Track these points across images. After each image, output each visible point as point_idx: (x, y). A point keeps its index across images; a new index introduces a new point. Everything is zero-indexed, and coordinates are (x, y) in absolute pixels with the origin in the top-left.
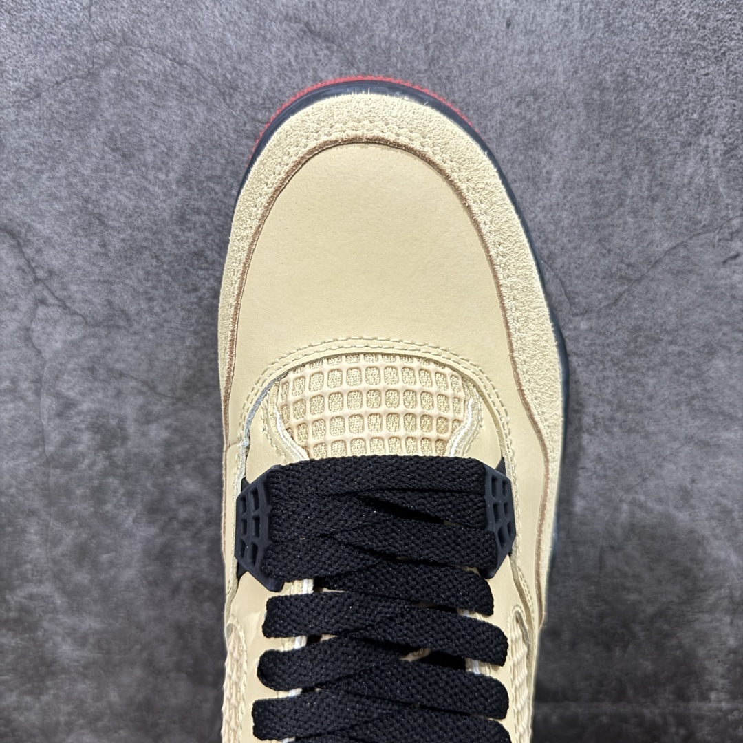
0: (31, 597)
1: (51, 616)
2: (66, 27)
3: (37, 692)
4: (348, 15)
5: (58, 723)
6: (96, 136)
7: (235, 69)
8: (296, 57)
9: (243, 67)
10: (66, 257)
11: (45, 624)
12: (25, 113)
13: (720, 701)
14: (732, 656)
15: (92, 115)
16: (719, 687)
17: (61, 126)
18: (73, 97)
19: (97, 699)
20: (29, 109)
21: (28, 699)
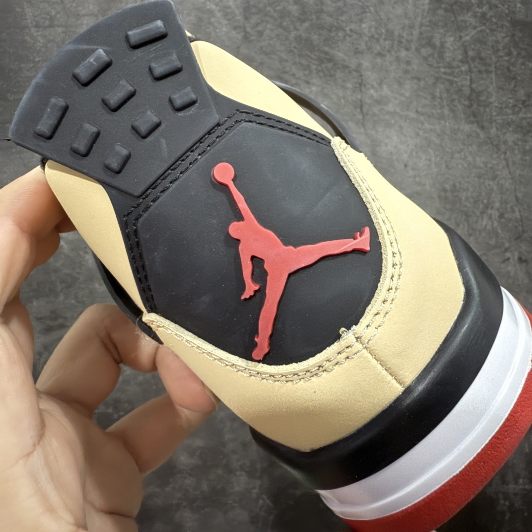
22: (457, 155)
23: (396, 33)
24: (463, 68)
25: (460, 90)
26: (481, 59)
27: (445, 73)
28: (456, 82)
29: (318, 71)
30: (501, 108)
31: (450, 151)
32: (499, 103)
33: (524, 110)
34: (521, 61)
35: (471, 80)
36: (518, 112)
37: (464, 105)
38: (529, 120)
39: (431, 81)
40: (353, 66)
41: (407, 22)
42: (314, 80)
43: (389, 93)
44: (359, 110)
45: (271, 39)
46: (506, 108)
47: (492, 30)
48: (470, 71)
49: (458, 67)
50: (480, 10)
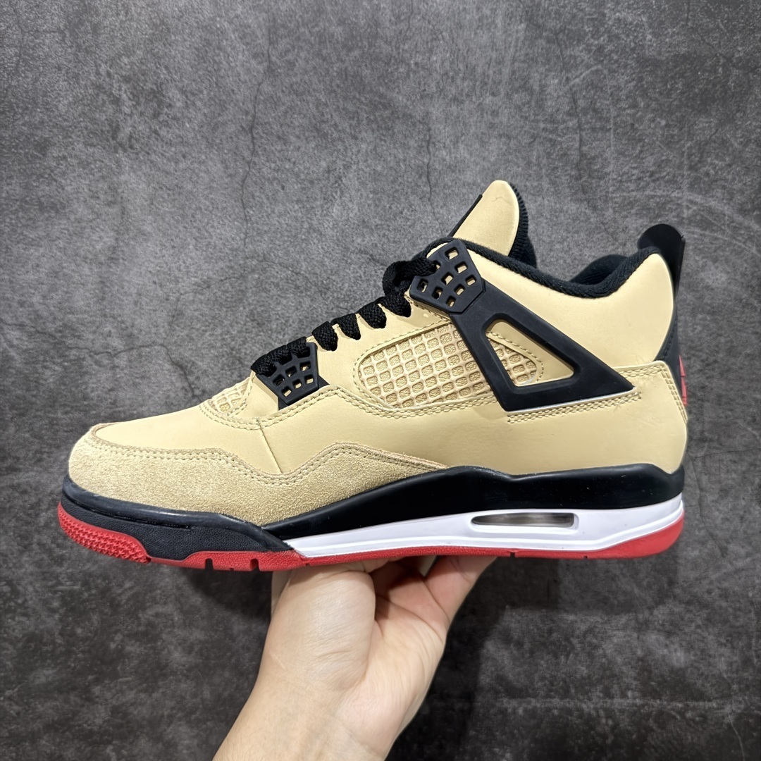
0: (157, 615)
1: (170, 629)
2: (230, 249)
3: (149, 691)
4: (395, 251)
5: (162, 716)
6: (242, 312)
7: (328, 278)
8: (365, 273)
9: (334, 277)
10: (215, 383)
11: (164, 636)
12: (200, 296)
13: (634, 698)
14: (640, 663)
15: (241, 300)
16: (633, 687)
17: (221, 305)
18: (230, 289)
19: (195, 696)
20: (202, 294)
21: (142, 695)
22: (558, 246)
23: (479, 70)
24: (571, 124)
25: (565, 154)
26: (595, 110)
27: (545, 130)
28: (561, 143)
29: (370, 122)
30: (621, 181)
31: (548, 240)
32: (619, 175)
33: (652, 184)
34: (650, 116)
35: (581, 140)
36: (644, 188)
37: (571, 176)
38: (658, 200)
39: (525, 140)
40: (418, 116)
41: (494, 55)
42: (364, 134)
43: (468, 156)
44: (424, 179)
45: (306, 72)
46: (627, 182)
47: (612, 71)
48: (580, 127)
49: (564, 121)
50: (596, 42)
